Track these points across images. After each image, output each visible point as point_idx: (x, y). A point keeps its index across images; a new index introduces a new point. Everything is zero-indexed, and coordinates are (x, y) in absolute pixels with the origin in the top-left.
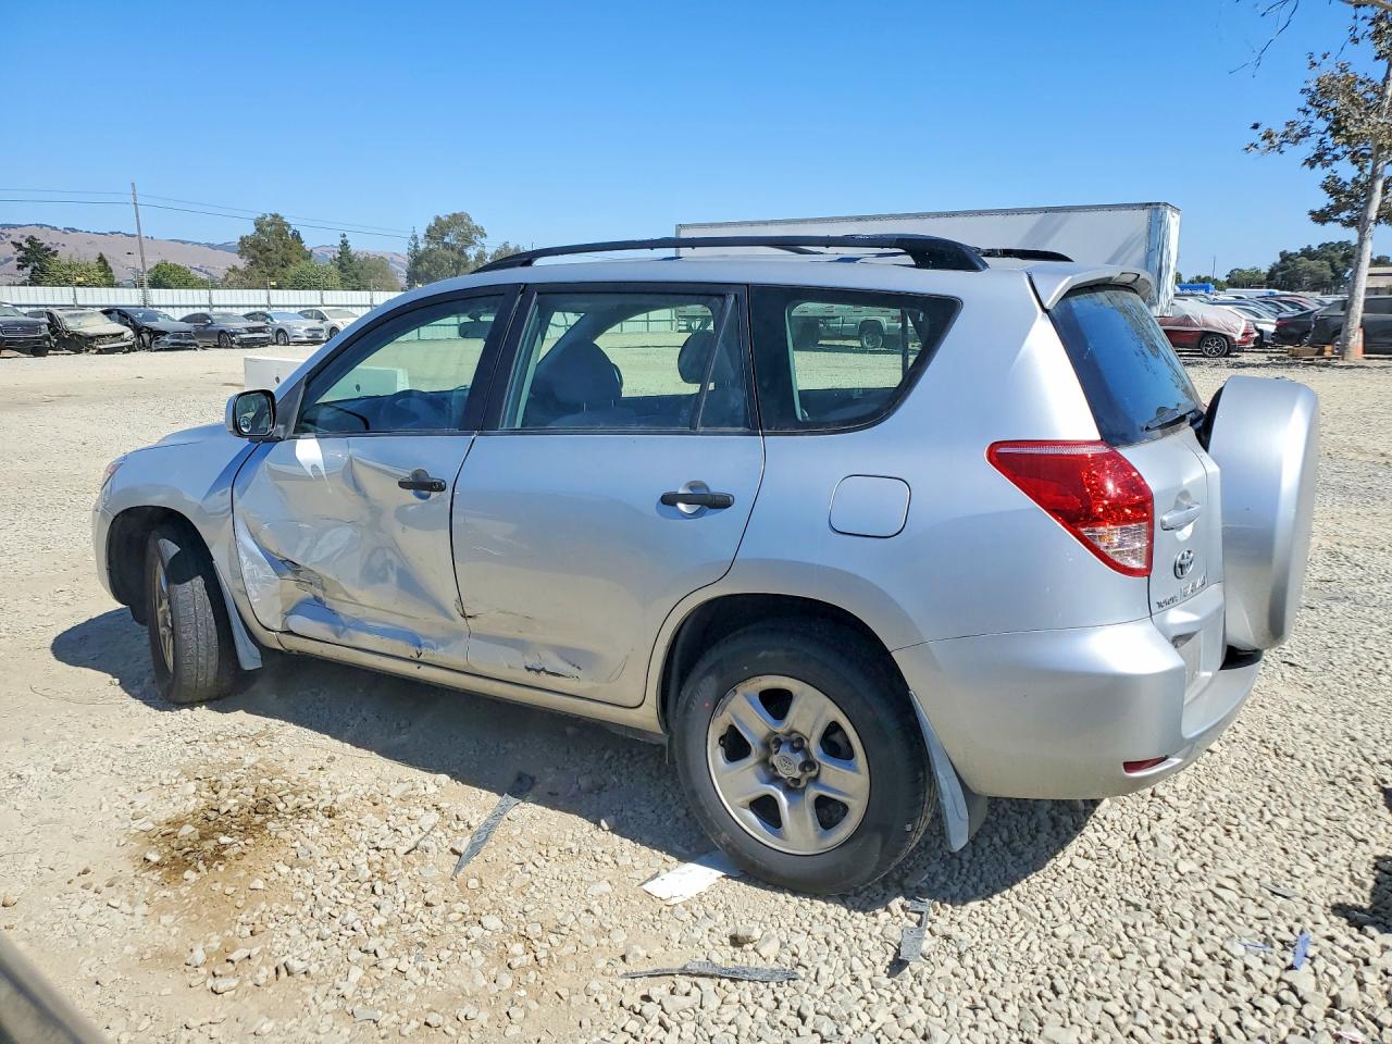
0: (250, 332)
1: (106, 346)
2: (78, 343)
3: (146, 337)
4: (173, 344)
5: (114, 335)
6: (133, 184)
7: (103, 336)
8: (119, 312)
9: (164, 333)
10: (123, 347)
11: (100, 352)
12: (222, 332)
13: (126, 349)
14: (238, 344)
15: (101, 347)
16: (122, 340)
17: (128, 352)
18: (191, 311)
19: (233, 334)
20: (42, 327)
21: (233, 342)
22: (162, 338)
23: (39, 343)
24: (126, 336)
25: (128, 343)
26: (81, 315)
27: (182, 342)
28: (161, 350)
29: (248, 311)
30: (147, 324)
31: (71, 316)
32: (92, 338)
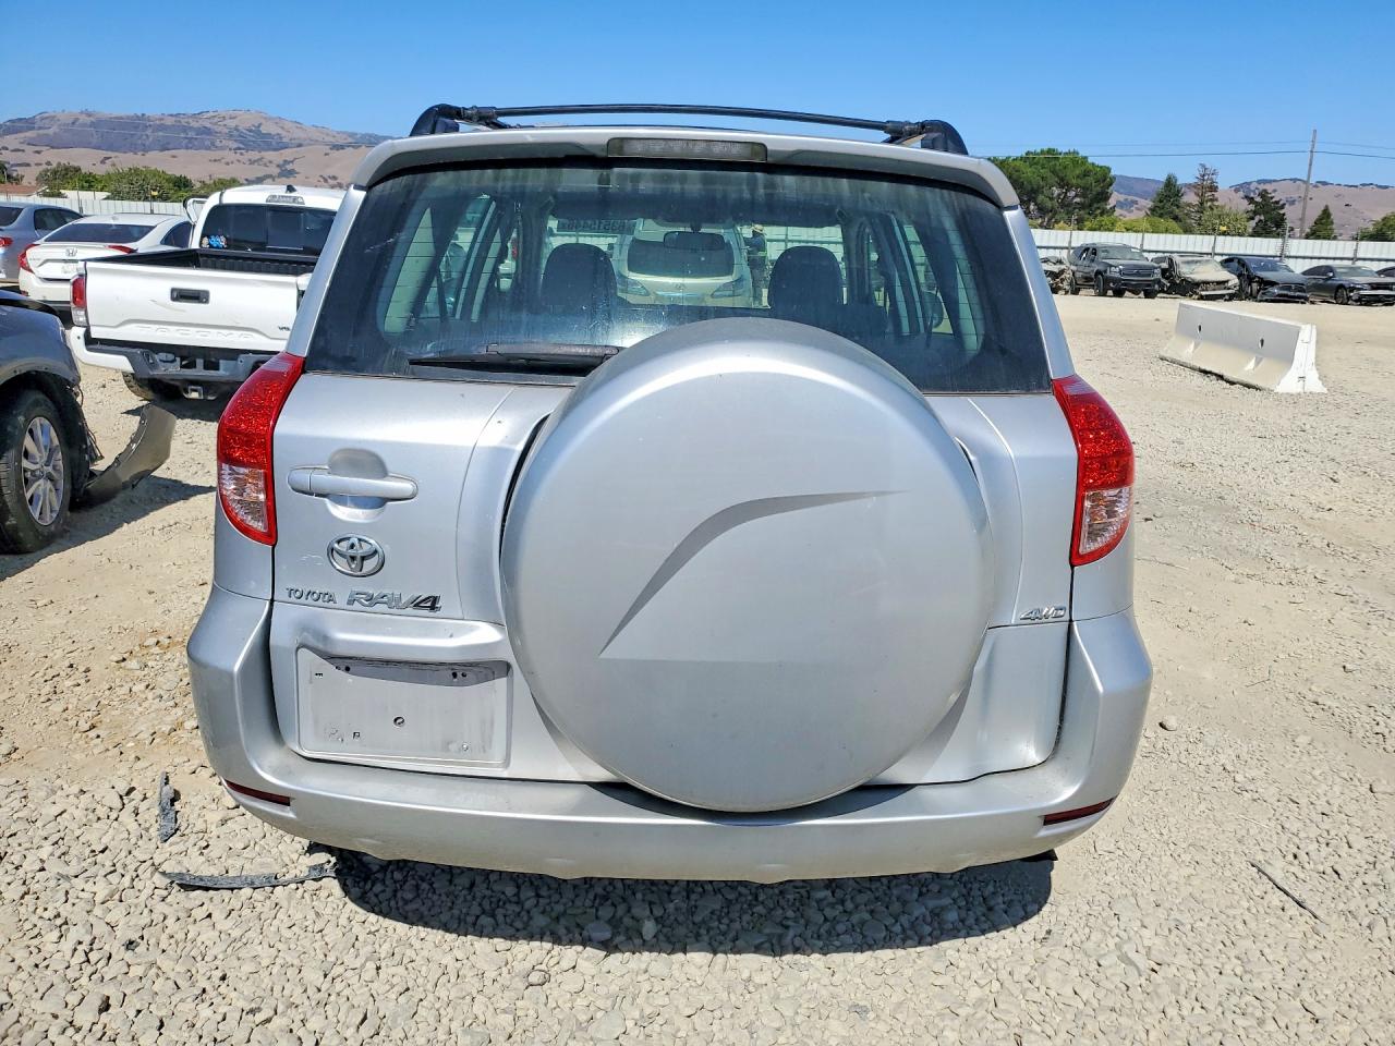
0: (1373, 289)
1: (1208, 293)
2: (1186, 288)
3: (1255, 286)
4: (1279, 295)
5: (1219, 283)
6: (1315, 131)
7: (1208, 283)
8: (1240, 261)
9: (1273, 284)
10: (1224, 295)
11: (1202, 298)
12: (1341, 286)
13: (1227, 297)
14: (1356, 301)
15: (1204, 293)
16: (1225, 288)
17: (1230, 300)
18: (1315, 263)
19: (1352, 289)
20: (1156, 271)
21: (1349, 298)
22: (1270, 289)
23: (1149, 285)
24: (1230, 284)
25: (1230, 291)
26: (1197, 262)
27: (1292, 294)
28: (1266, 301)
29: (1384, 265)
30: (1260, 274)
31: (1188, 262)
32: (1197, 284)
